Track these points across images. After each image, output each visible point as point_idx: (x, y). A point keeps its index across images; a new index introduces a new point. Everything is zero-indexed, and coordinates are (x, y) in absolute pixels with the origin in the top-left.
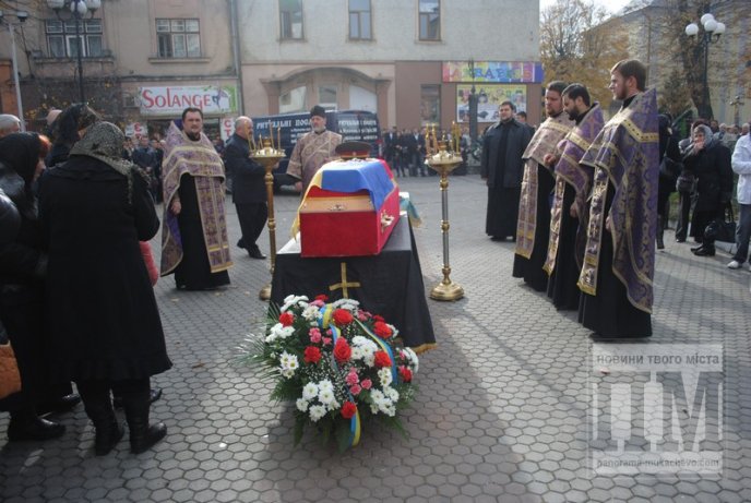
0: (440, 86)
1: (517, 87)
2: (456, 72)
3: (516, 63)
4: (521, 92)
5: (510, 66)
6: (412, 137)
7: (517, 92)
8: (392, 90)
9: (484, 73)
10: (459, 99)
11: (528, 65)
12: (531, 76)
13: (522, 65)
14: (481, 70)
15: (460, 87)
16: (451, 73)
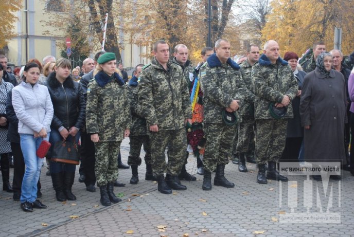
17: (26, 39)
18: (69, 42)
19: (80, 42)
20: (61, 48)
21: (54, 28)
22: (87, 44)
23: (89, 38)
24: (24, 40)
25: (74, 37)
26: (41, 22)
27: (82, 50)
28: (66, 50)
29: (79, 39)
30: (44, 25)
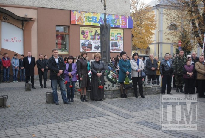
0: (69, 26)
1: (118, 31)
2: (80, 18)
3: (117, 16)
4: (120, 34)
5: (114, 18)
6: (53, 60)
7: (118, 34)
8: (34, 27)
9: (98, 21)
10: (82, 36)
11: (124, 18)
12: (126, 24)
13: (120, 17)
14: (96, 18)
15: (82, 29)
16: (76, 19)
17: (159, 44)
18: (180, 43)
19: (186, 44)
20: (176, 48)
21: (172, 36)
22: (190, 44)
23: (192, 41)
24: (157, 45)
25: (183, 41)
26: (165, 33)
27: (188, 48)
28: (178, 48)
29: (186, 42)
30: (167, 35)
